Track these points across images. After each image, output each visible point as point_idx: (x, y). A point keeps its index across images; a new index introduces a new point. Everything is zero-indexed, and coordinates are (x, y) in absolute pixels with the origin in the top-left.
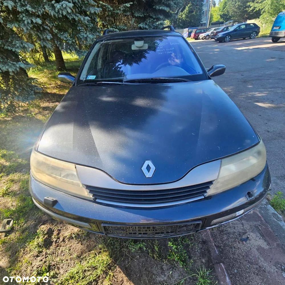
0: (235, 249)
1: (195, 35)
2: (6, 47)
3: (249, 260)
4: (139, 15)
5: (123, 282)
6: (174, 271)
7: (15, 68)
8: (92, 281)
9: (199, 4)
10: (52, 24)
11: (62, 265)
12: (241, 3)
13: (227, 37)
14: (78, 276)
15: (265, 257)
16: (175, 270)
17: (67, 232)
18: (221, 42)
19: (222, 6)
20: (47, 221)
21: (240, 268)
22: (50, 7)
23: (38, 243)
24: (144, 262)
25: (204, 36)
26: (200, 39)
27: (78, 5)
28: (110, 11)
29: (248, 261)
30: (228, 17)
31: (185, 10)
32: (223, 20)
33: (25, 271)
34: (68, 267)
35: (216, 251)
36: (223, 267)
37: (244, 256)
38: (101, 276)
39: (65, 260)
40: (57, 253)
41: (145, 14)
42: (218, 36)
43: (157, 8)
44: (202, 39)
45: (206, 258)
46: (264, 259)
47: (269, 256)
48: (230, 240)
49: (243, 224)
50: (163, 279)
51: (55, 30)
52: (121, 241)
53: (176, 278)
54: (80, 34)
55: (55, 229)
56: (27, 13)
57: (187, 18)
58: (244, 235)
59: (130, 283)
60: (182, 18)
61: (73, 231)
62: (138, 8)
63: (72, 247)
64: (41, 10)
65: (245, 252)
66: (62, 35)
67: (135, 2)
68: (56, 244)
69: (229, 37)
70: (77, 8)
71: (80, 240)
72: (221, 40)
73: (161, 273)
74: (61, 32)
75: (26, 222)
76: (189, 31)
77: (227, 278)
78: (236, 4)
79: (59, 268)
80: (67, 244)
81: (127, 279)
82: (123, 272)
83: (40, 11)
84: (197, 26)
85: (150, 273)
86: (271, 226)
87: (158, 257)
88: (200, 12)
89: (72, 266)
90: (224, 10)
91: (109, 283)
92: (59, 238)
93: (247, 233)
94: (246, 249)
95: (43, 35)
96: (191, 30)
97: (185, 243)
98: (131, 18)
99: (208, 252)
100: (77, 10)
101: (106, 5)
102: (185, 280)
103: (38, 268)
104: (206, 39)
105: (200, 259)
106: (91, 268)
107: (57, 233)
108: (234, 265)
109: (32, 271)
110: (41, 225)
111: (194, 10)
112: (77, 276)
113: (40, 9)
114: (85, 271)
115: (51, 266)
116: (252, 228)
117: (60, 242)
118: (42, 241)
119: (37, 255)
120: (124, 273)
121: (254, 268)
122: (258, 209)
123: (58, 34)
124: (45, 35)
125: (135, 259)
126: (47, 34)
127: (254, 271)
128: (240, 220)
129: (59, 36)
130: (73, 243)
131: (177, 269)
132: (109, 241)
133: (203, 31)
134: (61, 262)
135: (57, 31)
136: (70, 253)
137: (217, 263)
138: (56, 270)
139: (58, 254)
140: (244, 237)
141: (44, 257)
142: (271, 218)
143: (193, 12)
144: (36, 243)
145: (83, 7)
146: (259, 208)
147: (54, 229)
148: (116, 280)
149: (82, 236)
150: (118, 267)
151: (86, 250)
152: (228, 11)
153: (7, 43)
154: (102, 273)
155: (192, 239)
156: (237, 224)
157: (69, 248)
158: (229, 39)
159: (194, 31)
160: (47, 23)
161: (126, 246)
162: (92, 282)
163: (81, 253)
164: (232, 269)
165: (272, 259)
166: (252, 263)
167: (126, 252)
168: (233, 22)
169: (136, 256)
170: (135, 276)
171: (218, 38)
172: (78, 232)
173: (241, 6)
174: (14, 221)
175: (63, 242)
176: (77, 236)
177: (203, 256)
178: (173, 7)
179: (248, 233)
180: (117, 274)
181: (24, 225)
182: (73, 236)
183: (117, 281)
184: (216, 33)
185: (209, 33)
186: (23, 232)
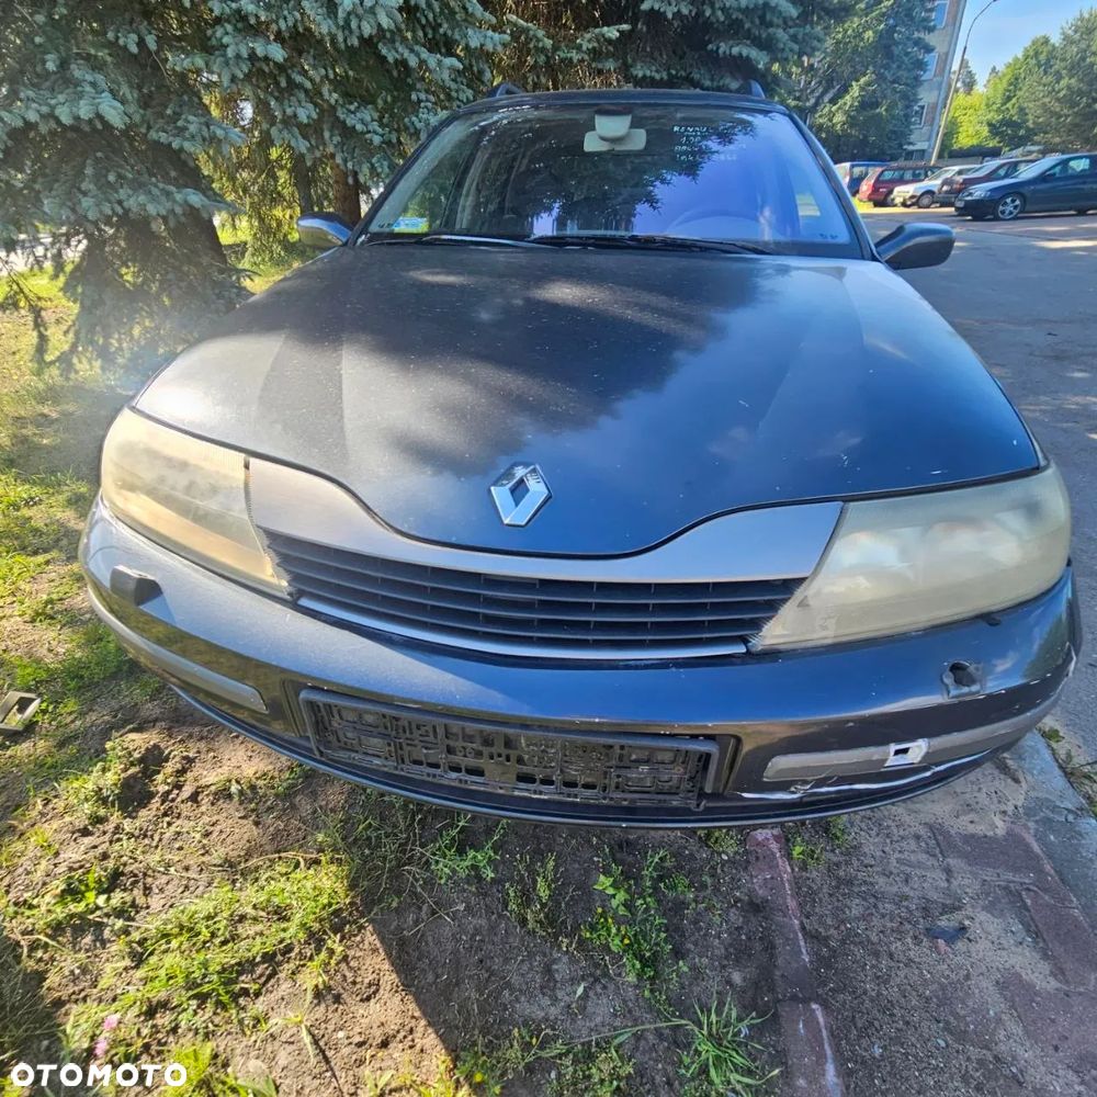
0: (893, 964)
1: (875, 189)
2: (153, 135)
3: (952, 1019)
4: (648, 73)
5: (378, 990)
6: (599, 991)
7: (169, 205)
8: (258, 959)
9: (907, 78)
10: (323, 72)
11: (164, 879)
12: (1081, 80)
13: (1009, 200)
14: (211, 929)
15: (1034, 1022)
16: (605, 987)
17: (215, 773)
18: (978, 218)
19: (1001, 91)
20: (156, 720)
21: (903, 1044)
22: (321, 7)
23: (101, 789)
24: (481, 934)
25: (910, 194)
26: (895, 206)
27: (426, 17)
28: (543, 50)
29: (947, 1023)
30: (1022, 132)
31: (848, 97)
32: (1000, 142)
33: (28, 873)
34: (182, 892)
35: (804, 951)
36: (821, 1020)
37: (928, 1000)
38: (296, 950)
39: (179, 867)
40: (156, 838)
41: (674, 72)
42: (970, 194)
43: (721, 51)
44: (904, 204)
45: (752, 971)
46: (1026, 1032)
47: (1053, 1021)
48: (876, 921)
49: (948, 871)
50: (543, 1014)
51: (330, 93)
52: (408, 838)
53: (599, 1020)
54: (417, 116)
55: (173, 754)
56: (240, 25)
57: (852, 126)
58: (943, 918)
59: (402, 1000)
60: (830, 124)
61: (236, 772)
62: (648, 49)
63: (218, 828)
64: (288, 16)
65: (935, 986)
66: (352, 113)
67: (639, 26)
68: (162, 804)
69: (1018, 202)
70: (423, 27)
71: (253, 806)
72: (980, 211)
73: (542, 987)
74: (352, 103)
75: (82, 714)
76: (851, 173)
77: (830, 1069)
78: (1058, 82)
79: (150, 889)
80: (203, 813)
81: (397, 980)
82: (386, 954)
83: (285, 18)
84: (888, 158)
85: (493, 978)
86: (1083, 900)
87: (540, 922)
88: (907, 107)
89: (199, 892)
90: (1009, 105)
91: (320, 980)
92: (179, 787)
93: (959, 909)
94: (947, 973)
95: (286, 107)
96: (863, 169)
97: (671, 895)
98: (618, 81)
99: (766, 949)
100: (421, 34)
101: (528, 30)
102: (638, 1037)
103: (75, 870)
104: (920, 207)
105: (724, 967)
106: (268, 914)
107: (179, 766)
108: (876, 1023)
109: (49, 875)
110: (131, 731)
111: (885, 97)
112: (204, 930)
113: (286, 13)
114: (242, 918)
115: (123, 874)
116: (988, 894)
117: (179, 799)
118: (115, 784)
119: (85, 828)
120: (389, 955)
121: (969, 1059)
122: (1031, 825)
123: (339, 108)
124: (290, 106)
125: (448, 914)
126: (299, 102)
127: (967, 1072)
128: (941, 852)
129: (342, 117)
130: (225, 815)
131: (611, 987)
132: (361, 827)
133: (908, 175)
134: (162, 869)
135: (335, 96)
136: (204, 847)
137: (794, 998)
138: (136, 892)
139: (160, 840)
140: (944, 922)
141: (107, 837)
142: (1089, 868)
143: (877, 105)
144: (90, 786)
145: (445, 25)
146: (1036, 822)
147: (170, 753)
148: (349, 975)
149: (265, 795)
150: (370, 928)
151: (267, 848)
152: (1022, 110)
153: (161, 121)
154: (302, 936)
155: (704, 886)
156: (919, 867)
157: (207, 827)
158: (1015, 207)
159: (874, 172)
160: (306, 67)
161: (424, 859)
162: (258, 964)
163: (246, 854)
164: (860, 1037)
165: (1067, 1038)
166: (961, 1036)
167: (417, 880)
168: (1039, 152)
169: (452, 904)
170: (430, 977)
171: (967, 202)
172: (257, 779)
173: (1080, 93)
174: (42, 702)
175: (190, 803)
176: (248, 792)
177: (737, 960)
178: (783, 49)
179: (969, 911)
180: (361, 954)
181: (73, 722)
182: (234, 788)
183: (354, 983)
184: (962, 184)
185: (933, 183)
186: (61, 745)
